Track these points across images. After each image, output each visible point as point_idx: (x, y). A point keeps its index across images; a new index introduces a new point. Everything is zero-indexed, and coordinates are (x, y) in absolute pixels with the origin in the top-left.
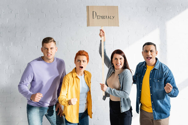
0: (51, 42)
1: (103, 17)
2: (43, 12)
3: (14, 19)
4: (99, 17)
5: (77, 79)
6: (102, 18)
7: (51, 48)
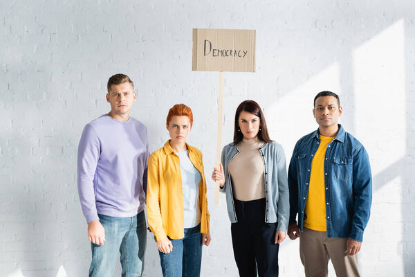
0: (125, 81)
1: (224, 53)
2: (107, 31)
3: (48, 46)
4: (216, 52)
5: (174, 157)
6: (222, 54)
7: (126, 94)
